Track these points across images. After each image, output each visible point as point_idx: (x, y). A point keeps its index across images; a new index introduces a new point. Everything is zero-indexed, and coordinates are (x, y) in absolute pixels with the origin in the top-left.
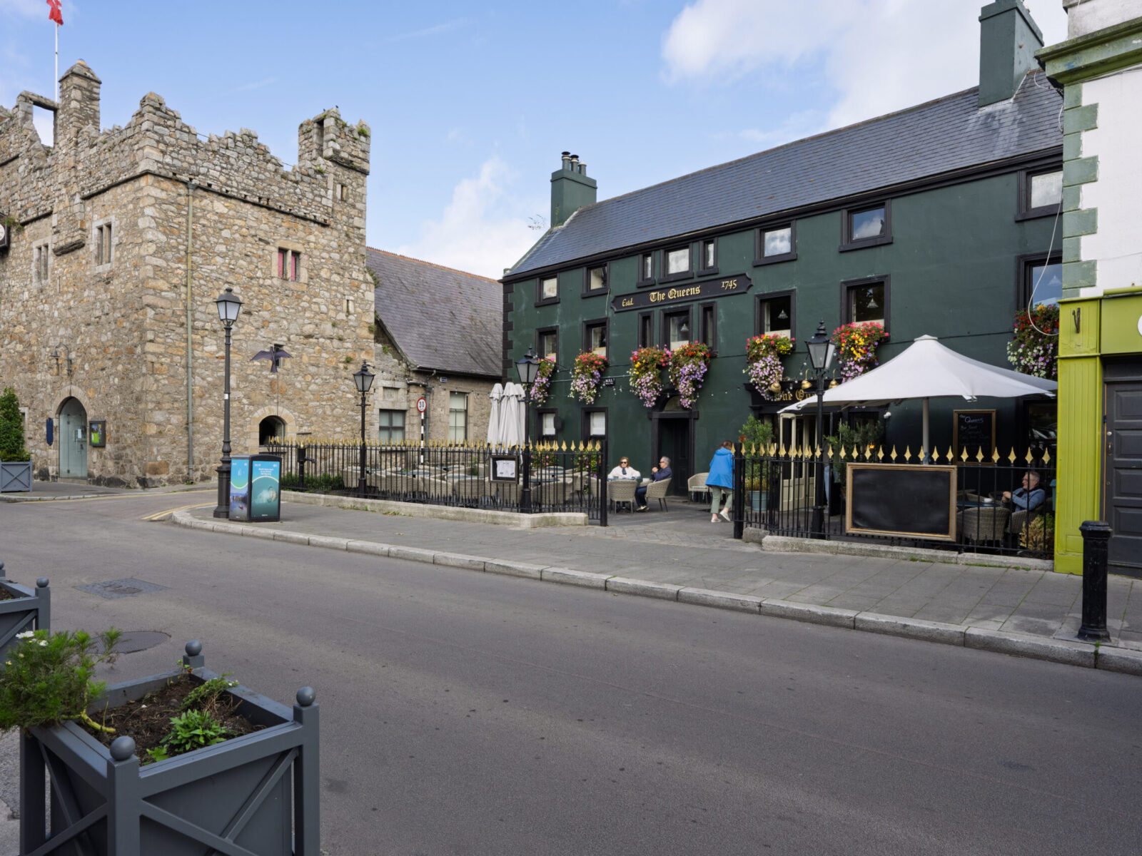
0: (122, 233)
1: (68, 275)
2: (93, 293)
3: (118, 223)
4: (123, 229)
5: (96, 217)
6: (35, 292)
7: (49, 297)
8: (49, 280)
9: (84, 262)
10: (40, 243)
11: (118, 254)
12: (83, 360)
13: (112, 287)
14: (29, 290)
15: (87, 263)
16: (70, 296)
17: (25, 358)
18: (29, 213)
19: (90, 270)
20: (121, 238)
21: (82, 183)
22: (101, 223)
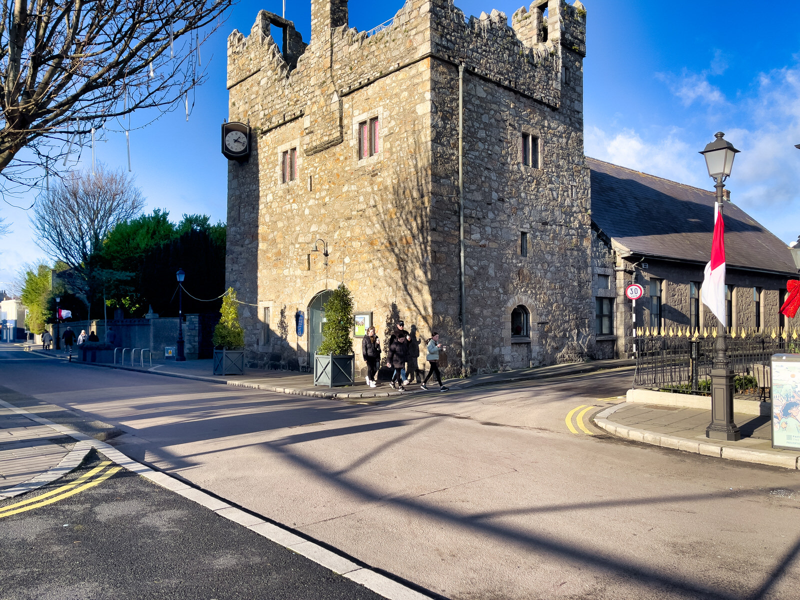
0: (393, 123)
1: (321, 174)
2: (354, 188)
3: (387, 114)
4: (394, 119)
5: (356, 112)
6: (280, 193)
7: (297, 196)
8: (297, 180)
9: (342, 158)
10: (287, 147)
11: (388, 145)
12: (343, 253)
13: (380, 180)
14: (273, 193)
15: (346, 159)
16: (324, 194)
17: (270, 255)
18: (274, 120)
19: (350, 165)
20: (392, 128)
21: (339, 81)
22: (365, 117)
